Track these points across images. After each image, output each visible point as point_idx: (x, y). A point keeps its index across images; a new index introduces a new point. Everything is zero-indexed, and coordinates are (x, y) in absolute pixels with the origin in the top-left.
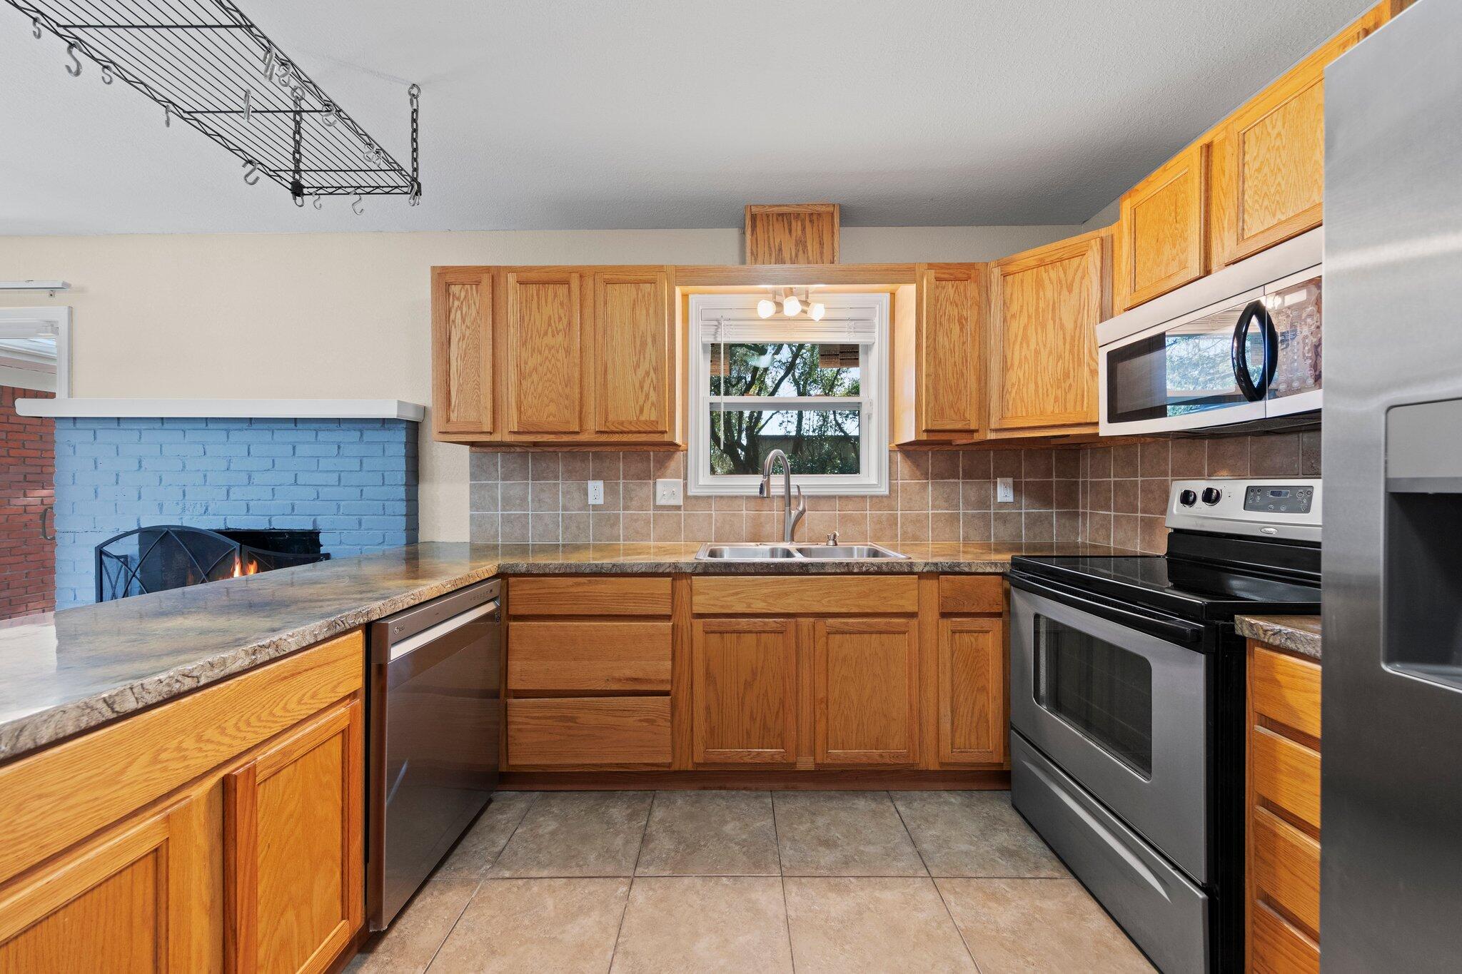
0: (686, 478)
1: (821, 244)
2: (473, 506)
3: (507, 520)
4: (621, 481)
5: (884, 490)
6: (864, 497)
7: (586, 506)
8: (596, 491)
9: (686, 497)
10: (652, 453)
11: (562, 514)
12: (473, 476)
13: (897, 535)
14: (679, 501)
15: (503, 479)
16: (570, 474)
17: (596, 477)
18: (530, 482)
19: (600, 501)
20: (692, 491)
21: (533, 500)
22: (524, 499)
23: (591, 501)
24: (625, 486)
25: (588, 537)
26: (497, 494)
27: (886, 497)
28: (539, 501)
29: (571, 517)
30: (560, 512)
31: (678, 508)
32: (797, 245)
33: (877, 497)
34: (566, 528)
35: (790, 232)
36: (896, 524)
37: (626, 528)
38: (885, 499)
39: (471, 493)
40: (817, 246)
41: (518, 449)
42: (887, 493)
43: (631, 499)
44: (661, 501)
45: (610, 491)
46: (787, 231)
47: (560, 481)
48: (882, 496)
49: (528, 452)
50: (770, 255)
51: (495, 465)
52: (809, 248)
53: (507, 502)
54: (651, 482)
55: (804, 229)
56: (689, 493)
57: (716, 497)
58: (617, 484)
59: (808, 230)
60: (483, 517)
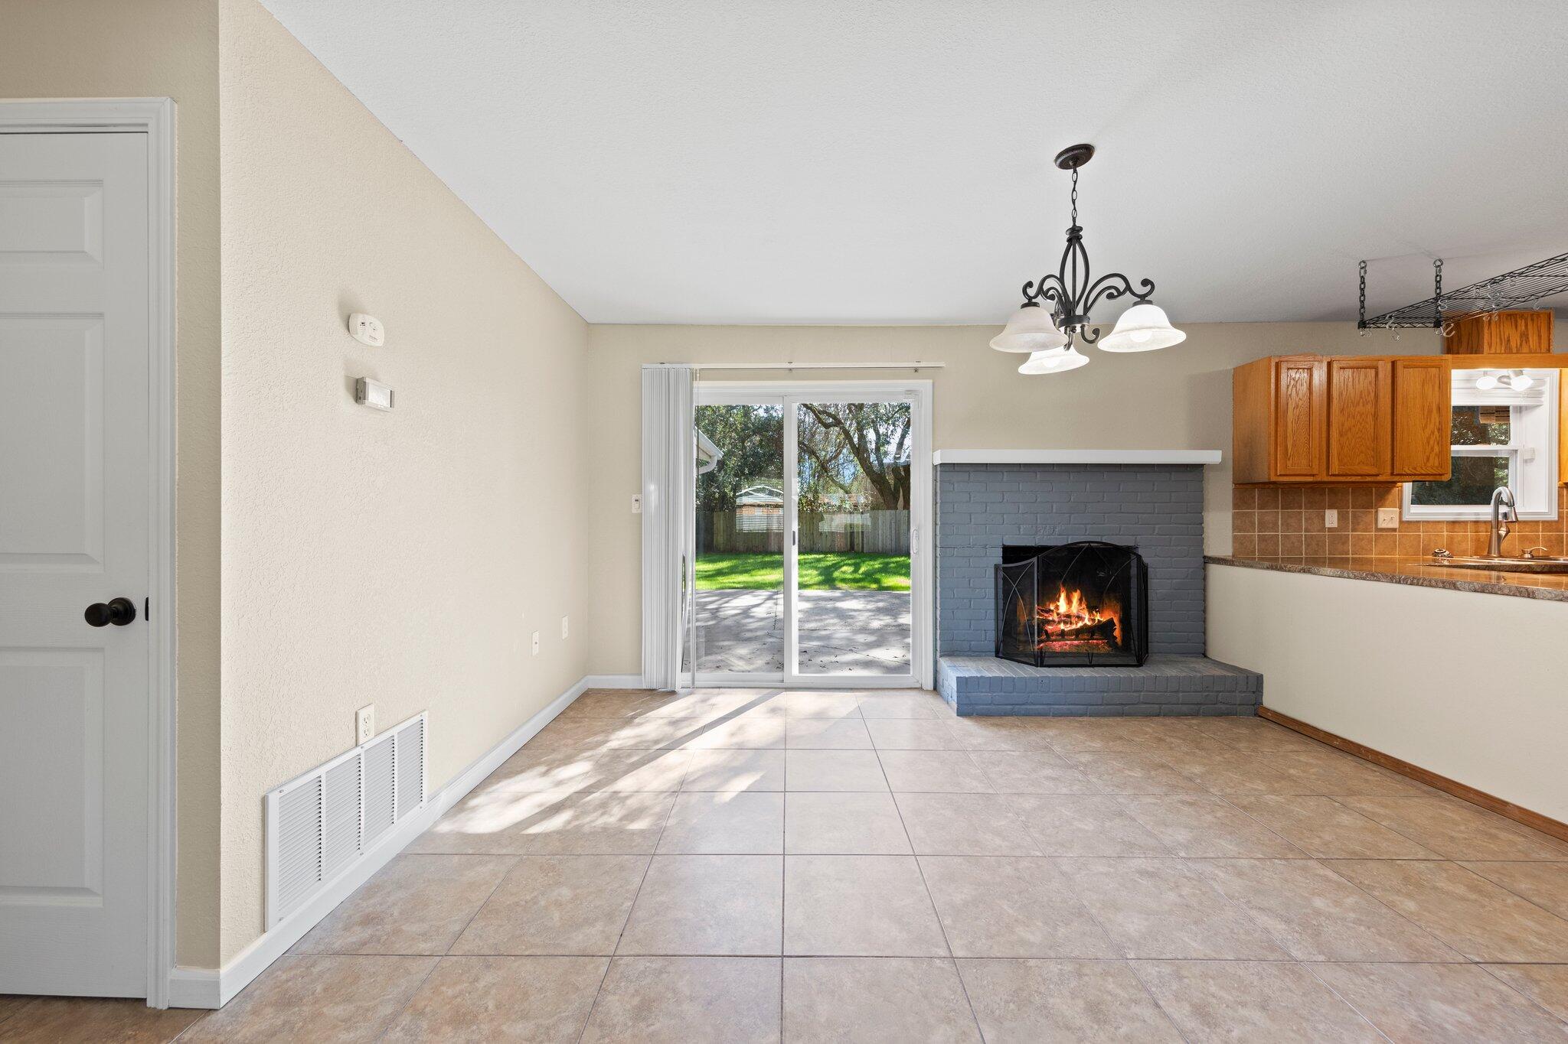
0: (1401, 507)
1: (1540, 337)
2: (1235, 528)
3: (1262, 539)
4: (1350, 510)
5: (1554, 517)
6: (1537, 522)
7: (1323, 528)
8: (1331, 518)
9: (1401, 522)
10: (1374, 489)
11: (1305, 535)
12: (1236, 506)
13: (1563, 551)
14: (1396, 525)
15: (1259, 509)
16: (1311, 505)
17: (1331, 507)
18: (1280, 510)
19: (1335, 525)
20: (1406, 518)
21: (1282, 524)
22: (1276, 524)
23: (1327, 525)
24: (1354, 516)
25: (1325, 552)
26: (1255, 519)
27: (1555, 522)
28: (1287, 526)
29: (1312, 536)
30: (1303, 533)
31: (1394, 530)
32: (1521, 337)
33: (1548, 522)
34: (1308, 545)
35: (1516, 327)
36: (1563, 542)
37: (1354, 545)
38: (1554, 524)
39: (1234, 518)
40: (1536, 338)
41: (1272, 486)
42: (1556, 519)
43: (1358, 524)
44: (1382, 524)
45: (1342, 518)
46: (1514, 327)
47: (1303, 510)
48: (1552, 522)
49: (1278, 488)
50: (1501, 344)
51: (1254, 498)
52: (1530, 339)
53: (1263, 526)
54: (1373, 510)
55: (1526, 326)
56: (1404, 519)
57: (1423, 522)
58: (1348, 512)
59: (1530, 327)
60: (1245, 536)
